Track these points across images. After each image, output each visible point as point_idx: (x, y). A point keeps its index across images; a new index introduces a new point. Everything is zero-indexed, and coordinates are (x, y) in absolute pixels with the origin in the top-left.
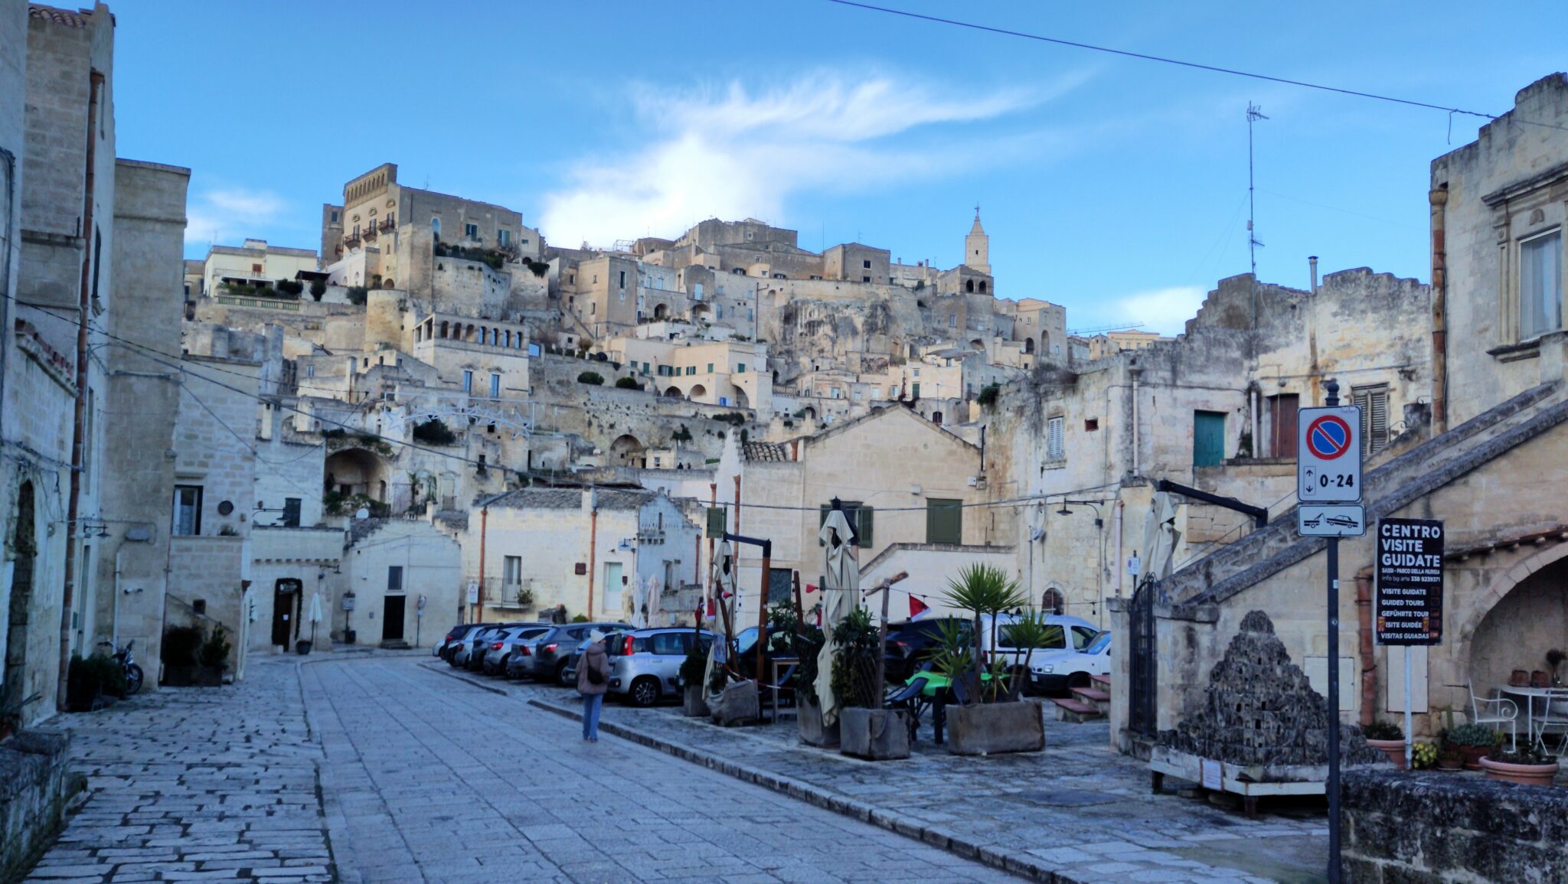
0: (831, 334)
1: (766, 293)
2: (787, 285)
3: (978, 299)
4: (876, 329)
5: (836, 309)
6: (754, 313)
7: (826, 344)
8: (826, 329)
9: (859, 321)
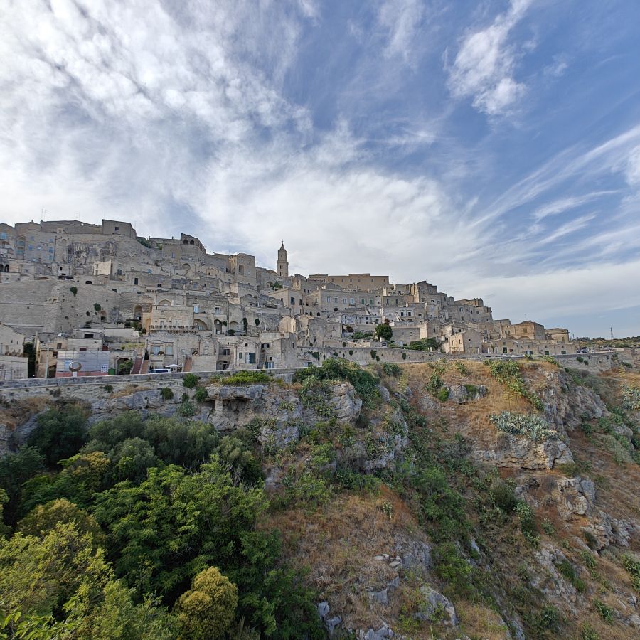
0: (85, 256)
1: (61, 240)
2: (71, 237)
3: (189, 247)
4: (109, 253)
5: (91, 246)
6: (53, 249)
7: (83, 261)
8: (84, 254)
9: (99, 250)
